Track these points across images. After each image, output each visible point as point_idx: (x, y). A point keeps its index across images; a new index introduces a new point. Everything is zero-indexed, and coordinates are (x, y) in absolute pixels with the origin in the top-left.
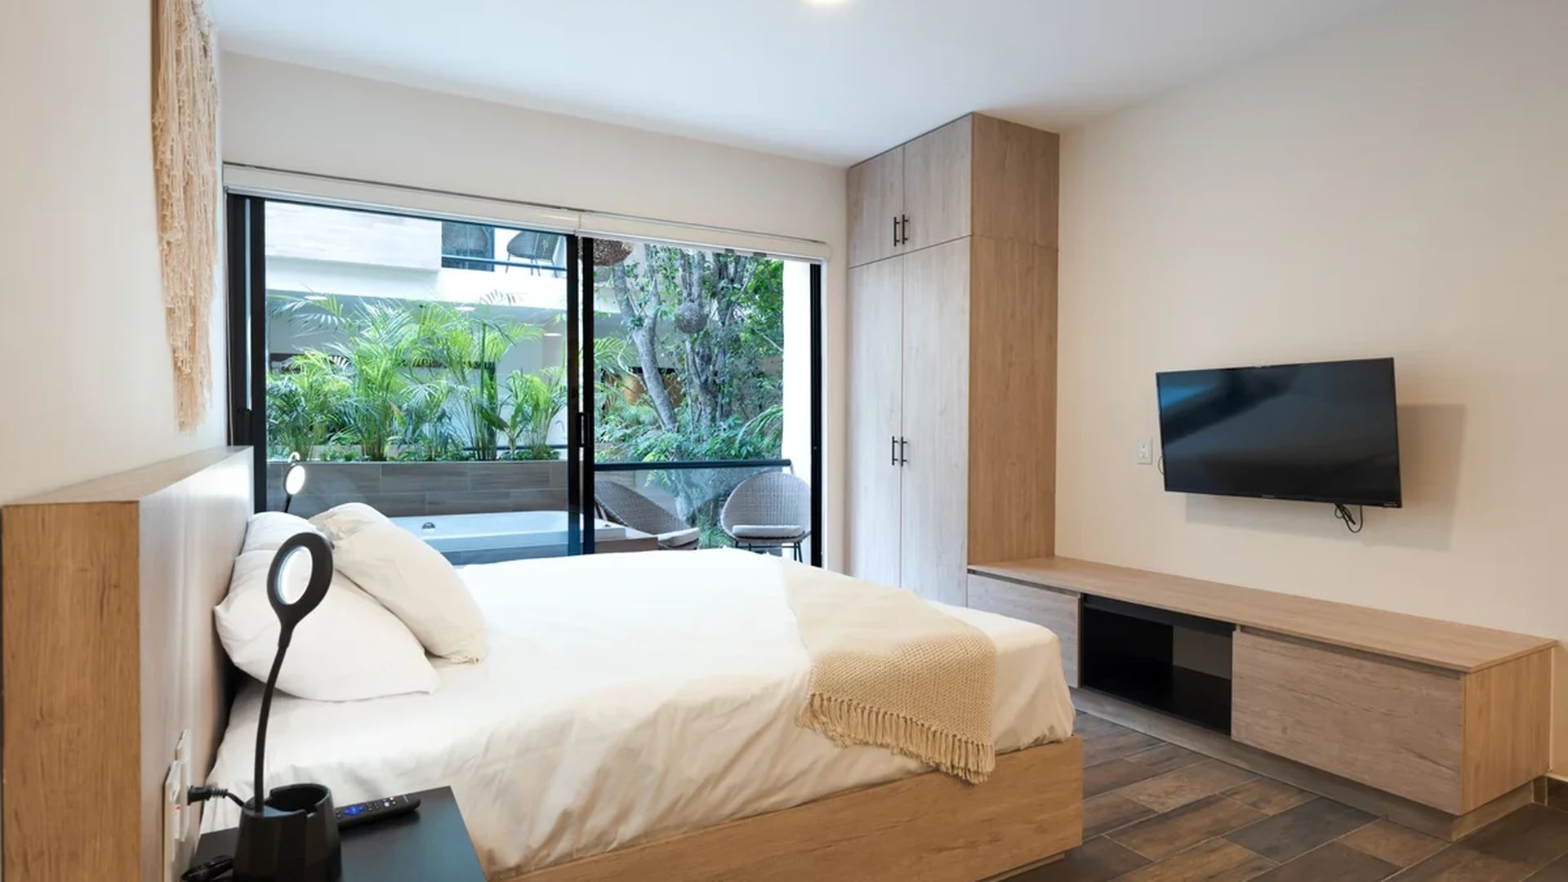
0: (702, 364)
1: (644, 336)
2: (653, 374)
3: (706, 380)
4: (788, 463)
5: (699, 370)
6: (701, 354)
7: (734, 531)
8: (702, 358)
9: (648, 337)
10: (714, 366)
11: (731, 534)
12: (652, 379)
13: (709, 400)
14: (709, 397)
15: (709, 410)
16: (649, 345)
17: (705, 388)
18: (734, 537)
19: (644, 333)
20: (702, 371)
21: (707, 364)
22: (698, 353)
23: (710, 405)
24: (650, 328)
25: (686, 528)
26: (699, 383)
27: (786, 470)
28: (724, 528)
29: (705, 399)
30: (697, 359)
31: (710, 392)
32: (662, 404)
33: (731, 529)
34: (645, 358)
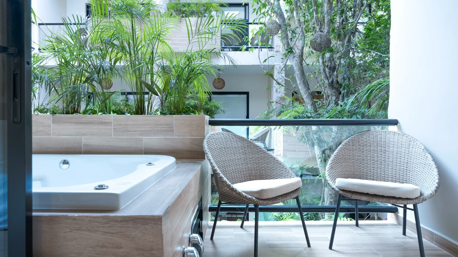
0: (330, 72)
1: (296, 60)
2: (302, 81)
3: (333, 81)
4: (395, 123)
5: (328, 76)
6: (329, 66)
7: (336, 184)
8: (330, 69)
9: (299, 61)
10: (337, 72)
11: (334, 187)
12: (301, 84)
13: (334, 92)
14: (334, 91)
15: (334, 98)
16: (299, 65)
17: (332, 85)
18: (337, 189)
19: (297, 59)
20: (330, 76)
21: (333, 72)
22: (328, 66)
23: (335, 95)
24: (300, 56)
25: (291, 177)
26: (328, 83)
27: (392, 128)
28: (328, 178)
29: (331, 92)
30: (327, 70)
31: (335, 88)
32: (307, 97)
33: (334, 180)
34: (298, 72)
